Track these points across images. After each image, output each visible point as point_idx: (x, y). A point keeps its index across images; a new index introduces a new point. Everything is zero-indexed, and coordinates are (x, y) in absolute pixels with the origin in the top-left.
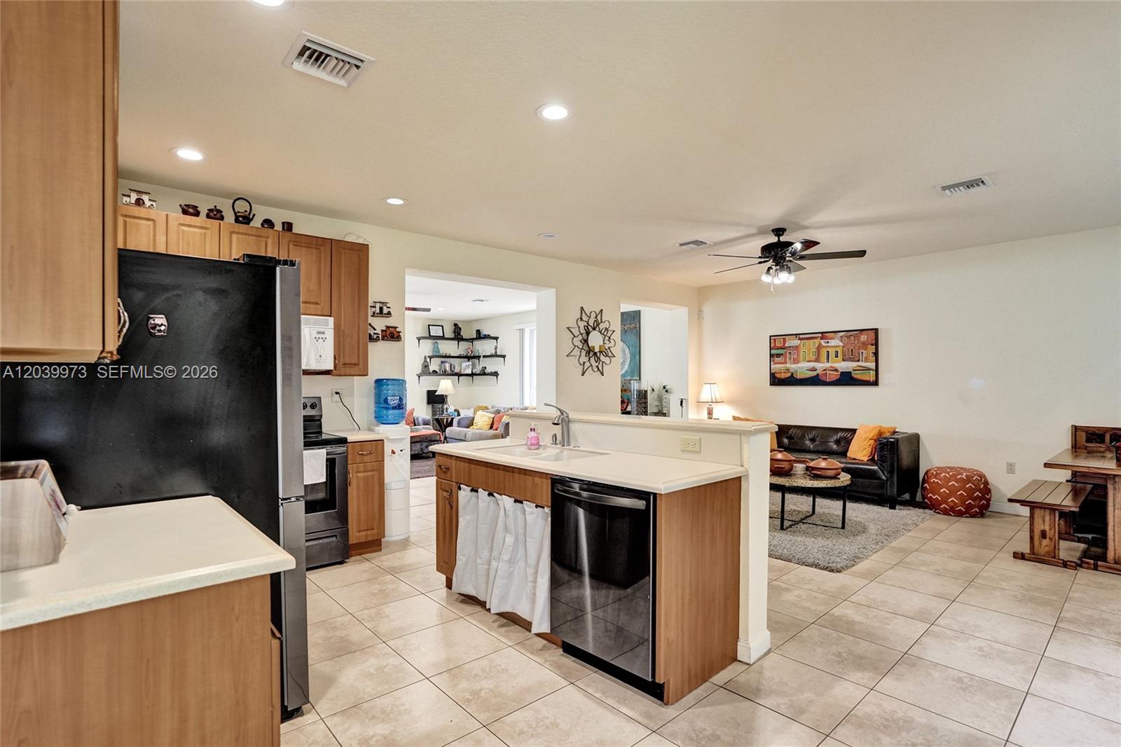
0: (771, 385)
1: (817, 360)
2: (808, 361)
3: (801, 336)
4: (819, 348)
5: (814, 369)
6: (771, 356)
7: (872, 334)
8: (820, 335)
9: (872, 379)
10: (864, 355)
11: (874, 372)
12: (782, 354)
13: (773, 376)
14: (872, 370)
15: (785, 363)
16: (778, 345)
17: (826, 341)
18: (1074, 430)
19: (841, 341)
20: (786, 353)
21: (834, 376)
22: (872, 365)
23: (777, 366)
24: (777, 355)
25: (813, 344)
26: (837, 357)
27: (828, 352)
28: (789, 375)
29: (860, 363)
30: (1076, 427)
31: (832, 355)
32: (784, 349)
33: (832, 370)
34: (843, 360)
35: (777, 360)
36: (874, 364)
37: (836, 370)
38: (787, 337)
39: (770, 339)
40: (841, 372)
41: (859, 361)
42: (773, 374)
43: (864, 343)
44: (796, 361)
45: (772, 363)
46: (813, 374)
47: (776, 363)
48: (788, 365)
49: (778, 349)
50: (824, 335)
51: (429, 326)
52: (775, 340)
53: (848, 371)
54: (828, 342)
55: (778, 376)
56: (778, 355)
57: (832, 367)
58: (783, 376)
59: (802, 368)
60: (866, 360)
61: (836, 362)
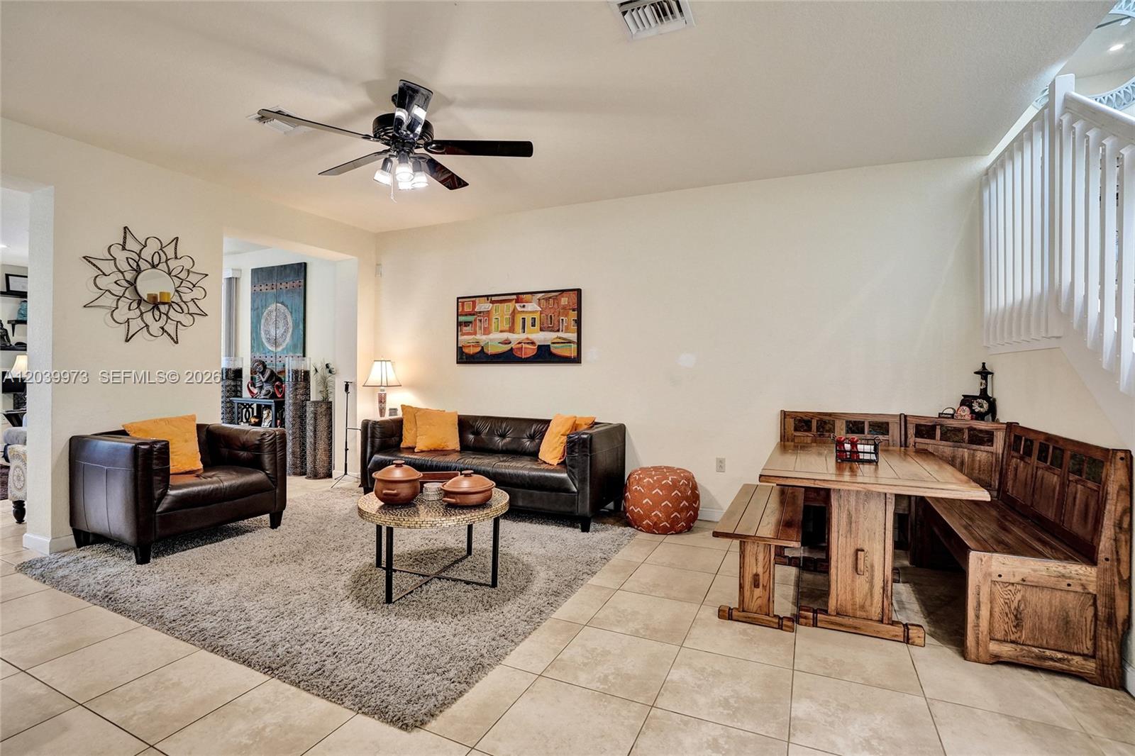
0: (458, 363)
1: (512, 330)
2: (501, 331)
3: (493, 298)
4: (514, 313)
5: (507, 342)
6: (459, 324)
7: (574, 296)
8: (515, 297)
9: (574, 354)
10: (565, 324)
11: (576, 346)
12: (471, 322)
13: (460, 350)
14: (573, 342)
15: (475, 333)
16: (468, 309)
17: (522, 304)
18: (783, 417)
19: (539, 305)
20: (475, 320)
21: (530, 351)
22: (573, 336)
23: (465, 337)
24: (465, 322)
25: (507, 308)
26: (533, 325)
27: (524, 319)
28: (478, 349)
29: (561, 334)
30: (785, 412)
31: (529, 322)
32: (474, 315)
33: (528, 343)
34: (541, 330)
35: (466, 329)
36: (576, 335)
37: (533, 343)
38: (477, 299)
39: (458, 302)
40: (539, 346)
41: (558, 331)
42: (461, 348)
43: (564, 308)
44: (487, 331)
45: (459, 333)
46: (506, 348)
47: (463, 335)
48: (478, 337)
49: (466, 315)
50: (519, 297)
51: (7, 276)
52: (463, 303)
53: (546, 344)
54: (524, 306)
55: (466, 350)
56: (467, 324)
57: (528, 339)
58: (472, 351)
59: (494, 340)
60: (567, 330)
61: (532, 333)
